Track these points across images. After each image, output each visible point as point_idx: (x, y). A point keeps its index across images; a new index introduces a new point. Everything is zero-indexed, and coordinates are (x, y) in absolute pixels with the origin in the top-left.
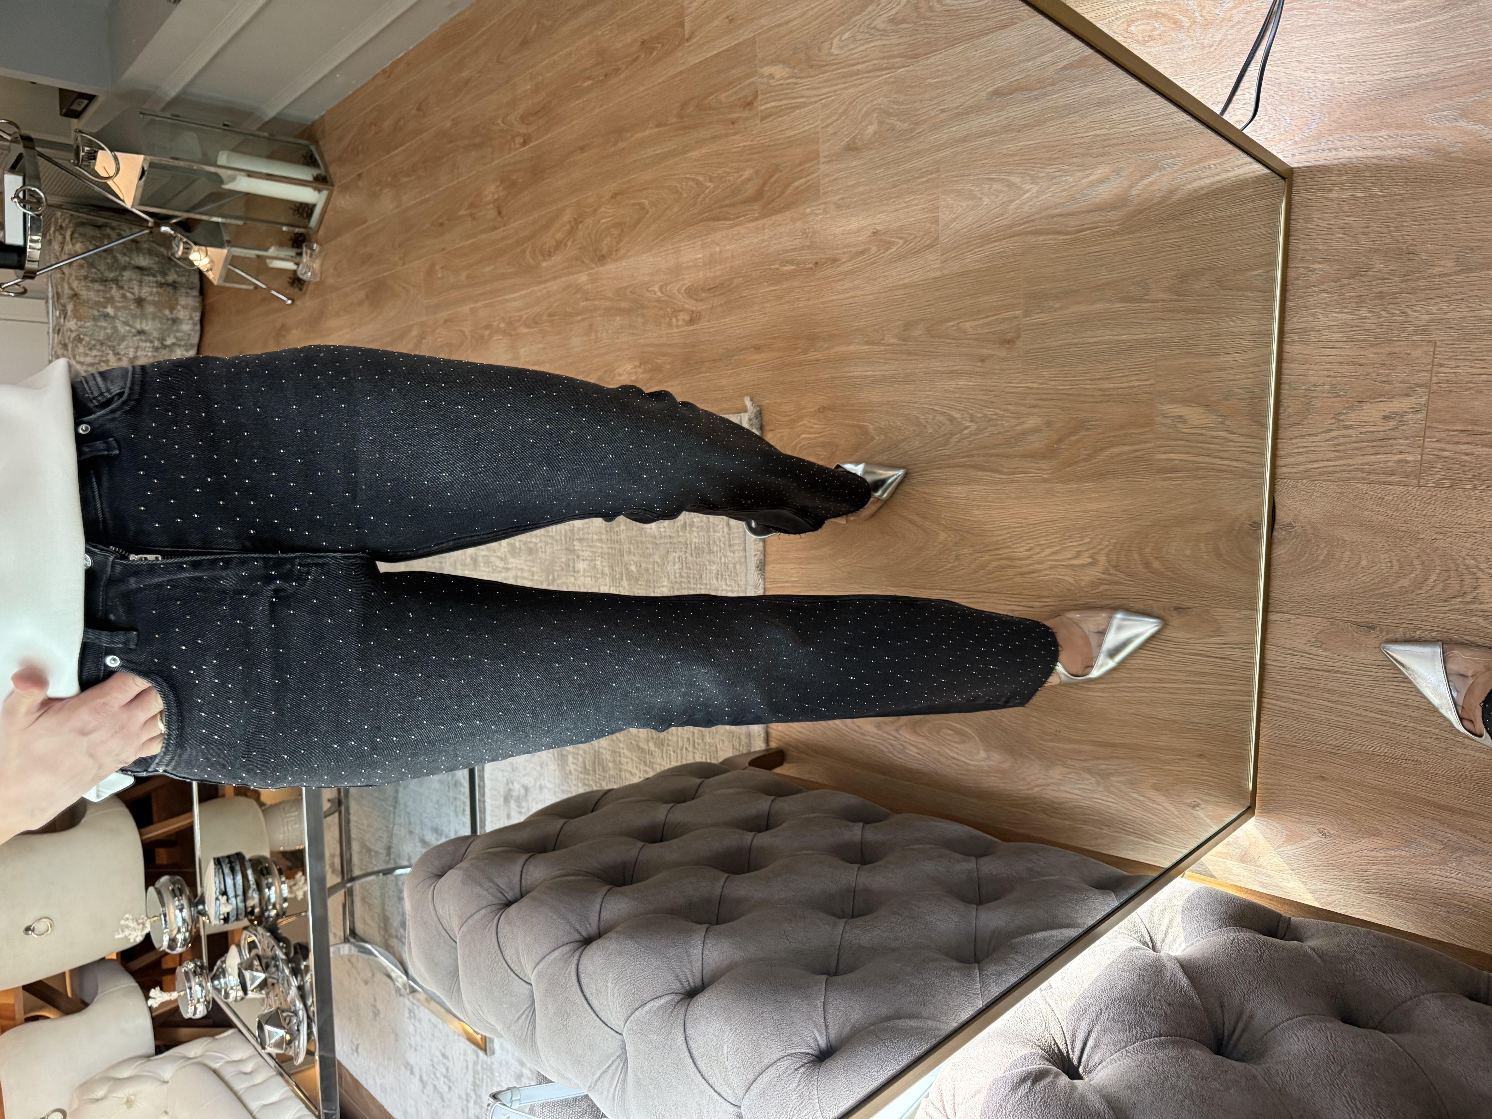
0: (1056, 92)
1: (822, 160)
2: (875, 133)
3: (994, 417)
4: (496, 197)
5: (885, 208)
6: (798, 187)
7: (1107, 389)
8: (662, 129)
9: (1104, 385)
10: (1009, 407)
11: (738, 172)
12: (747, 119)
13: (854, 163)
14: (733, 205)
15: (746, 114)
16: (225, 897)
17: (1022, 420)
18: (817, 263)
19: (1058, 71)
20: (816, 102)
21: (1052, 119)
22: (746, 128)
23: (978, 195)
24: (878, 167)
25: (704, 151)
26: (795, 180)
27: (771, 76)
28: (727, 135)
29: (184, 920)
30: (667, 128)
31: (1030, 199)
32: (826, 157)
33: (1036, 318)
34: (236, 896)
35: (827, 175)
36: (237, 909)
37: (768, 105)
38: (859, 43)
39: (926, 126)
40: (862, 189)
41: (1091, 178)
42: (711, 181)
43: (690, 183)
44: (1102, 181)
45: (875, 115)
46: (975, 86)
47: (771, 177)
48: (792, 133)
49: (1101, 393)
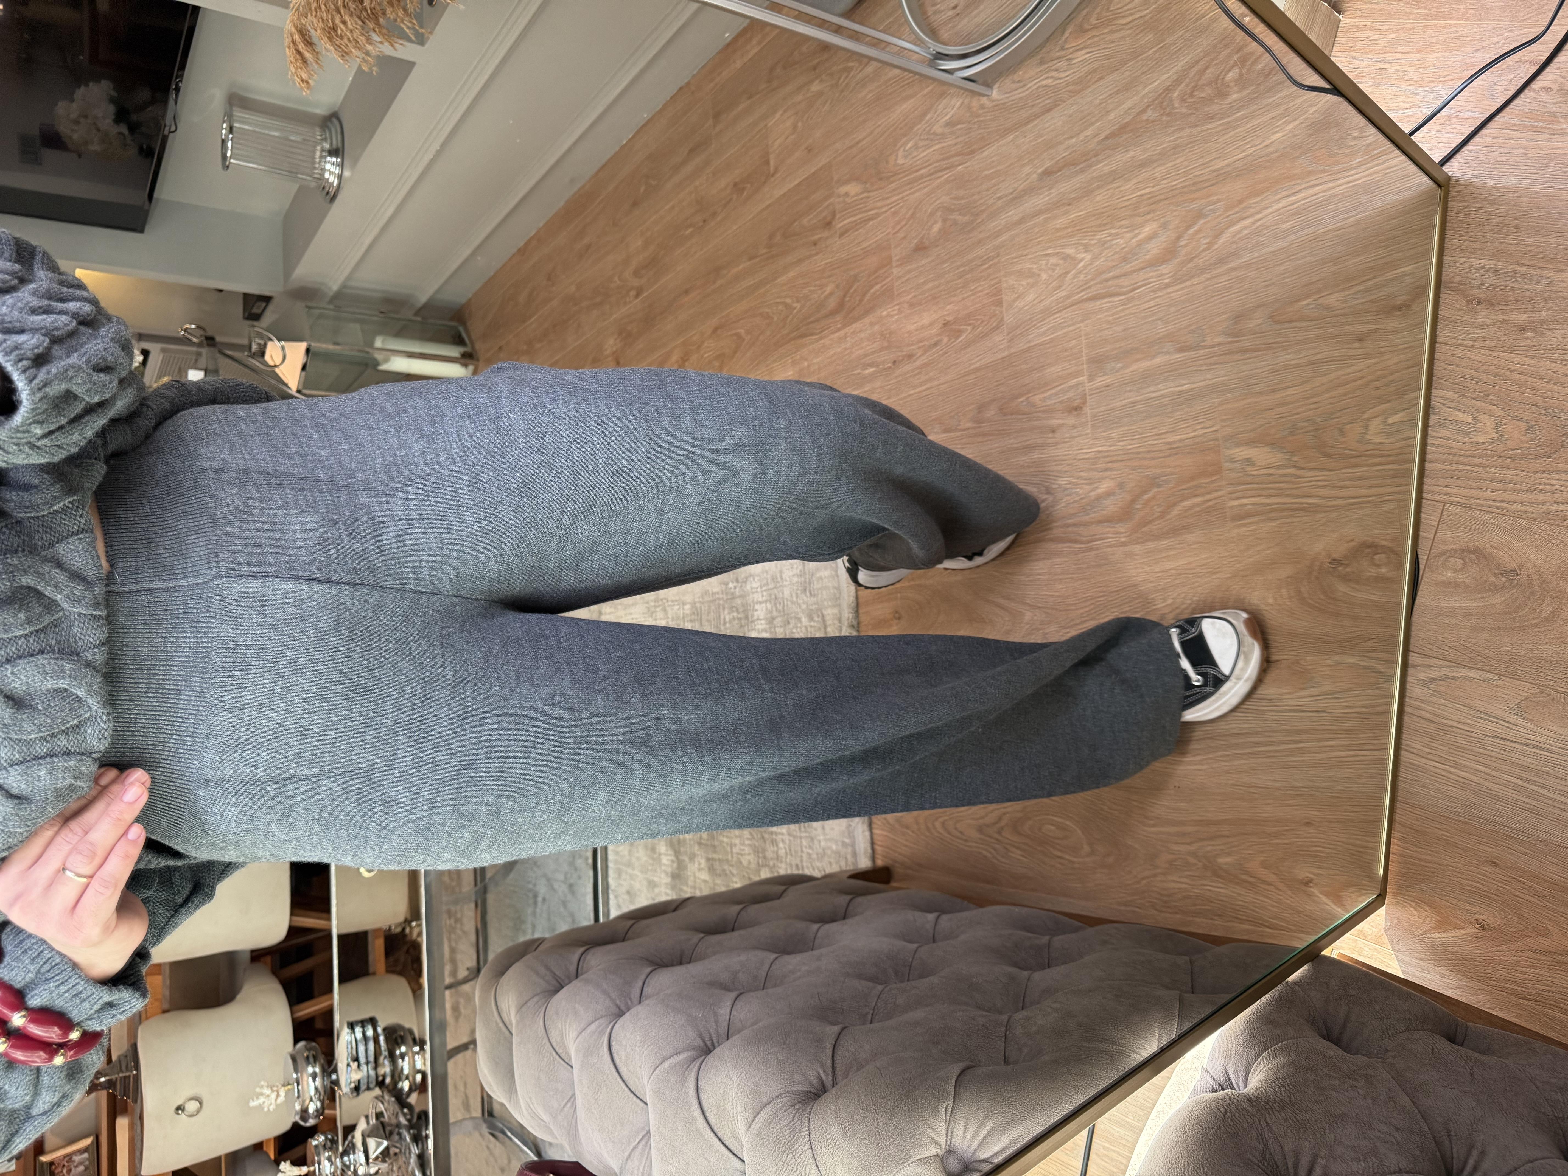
0: (1100, 162)
1: (894, 264)
2: (940, 230)
3: (1069, 486)
4: (614, 349)
5: (954, 299)
6: (875, 293)
7: (1174, 442)
8: (754, 261)
9: (1171, 438)
10: (1082, 474)
11: (821, 289)
12: (827, 238)
13: (923, 262)
14: (817, 320)
15: (826, 234)
16: (356, 1064)
17: (1095, 485)
18: (895, 362)
19: (1099, 143)
20: (886, 211)
21: (1099, 187)
22: (827, 247)
23: (1036, 271)
24: (944, 262)
25: (791, 274)
26: (872, 287)
27: (847, 194)
28: (810, 257)
29: (316, 1089)
30: (758, 259)
31: (1085, 267)
32: (898, 260)
33: (1101, 380)
34: (367, 1063)
35: (900, 278)
36: (368, 1076)
37: (845, 222)
38: (921, 150)
39: (984, 215)
40: (931, 285)
41: (1141, 237)
42: (798, 302)
43: (780, 307)
44: (1150, 238)
45: (939, 214)
46: (1027, 170)
47: (850, 288)
48: (868, 244)
49: (1168, 447)
